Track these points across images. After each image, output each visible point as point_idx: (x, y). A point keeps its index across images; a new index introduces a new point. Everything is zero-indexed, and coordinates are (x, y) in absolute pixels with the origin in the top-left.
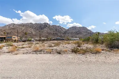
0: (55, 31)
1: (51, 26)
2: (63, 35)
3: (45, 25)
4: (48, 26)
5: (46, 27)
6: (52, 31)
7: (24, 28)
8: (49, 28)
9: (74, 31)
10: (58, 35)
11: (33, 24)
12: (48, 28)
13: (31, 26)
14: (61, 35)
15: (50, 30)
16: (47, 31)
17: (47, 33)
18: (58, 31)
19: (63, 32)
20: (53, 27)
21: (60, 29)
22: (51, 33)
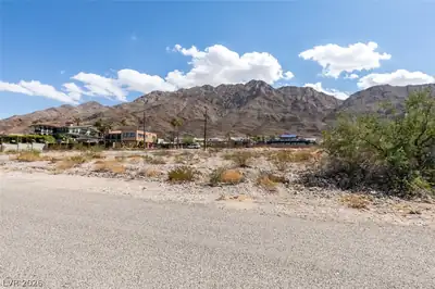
0: (289, 108)
1: (277, 91)
2: (324, 124)
3: (253, 89)
4: (262, 89)
5: (256, 96)
6: (278, 109)
7: (185, 104)
8: (267, 99)
9: (375, 107)
10: (303, 125)
11: (212, 88)
12: (262, 100)
13: (205, 94)
14: (314, 126)
15: (269, 105)
16: (259, 110)
17: (259, 118)
18: (302, 107)
19: (326, 114)
20: (284, 96)
21: (311, 102)
22: (274, 118)
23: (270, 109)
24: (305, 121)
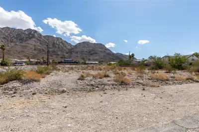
0: (51, 46)
3: (30, 33)
4: (36, 35)
5: (32, 38)
8: (39, 40)
9: (86, 49)
10: (58, 55)
14: (64, 55)
15: (40, 43)
16: (35, 45)
17: (35, 50)
18: (57, 46)
19: (67, 50)
20: (48, 40)
21: (61, 44)
22: (43, 50)
23: (41, 46)
24: (59, 53)
